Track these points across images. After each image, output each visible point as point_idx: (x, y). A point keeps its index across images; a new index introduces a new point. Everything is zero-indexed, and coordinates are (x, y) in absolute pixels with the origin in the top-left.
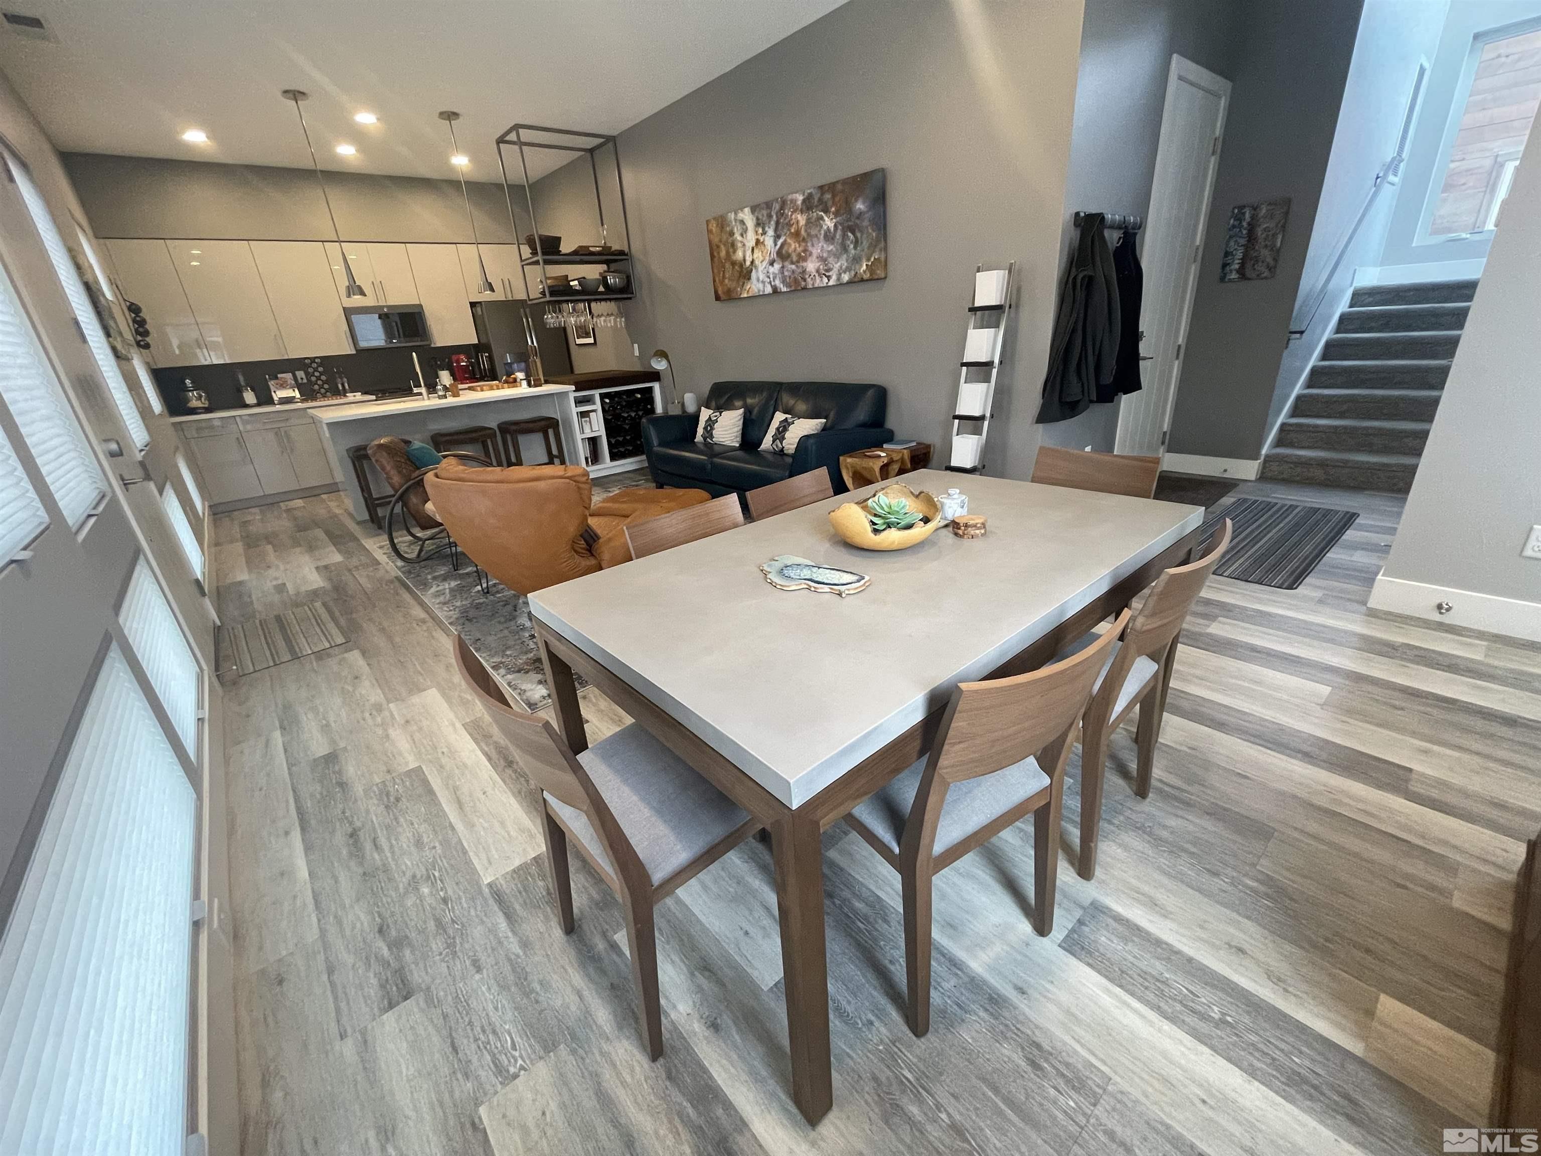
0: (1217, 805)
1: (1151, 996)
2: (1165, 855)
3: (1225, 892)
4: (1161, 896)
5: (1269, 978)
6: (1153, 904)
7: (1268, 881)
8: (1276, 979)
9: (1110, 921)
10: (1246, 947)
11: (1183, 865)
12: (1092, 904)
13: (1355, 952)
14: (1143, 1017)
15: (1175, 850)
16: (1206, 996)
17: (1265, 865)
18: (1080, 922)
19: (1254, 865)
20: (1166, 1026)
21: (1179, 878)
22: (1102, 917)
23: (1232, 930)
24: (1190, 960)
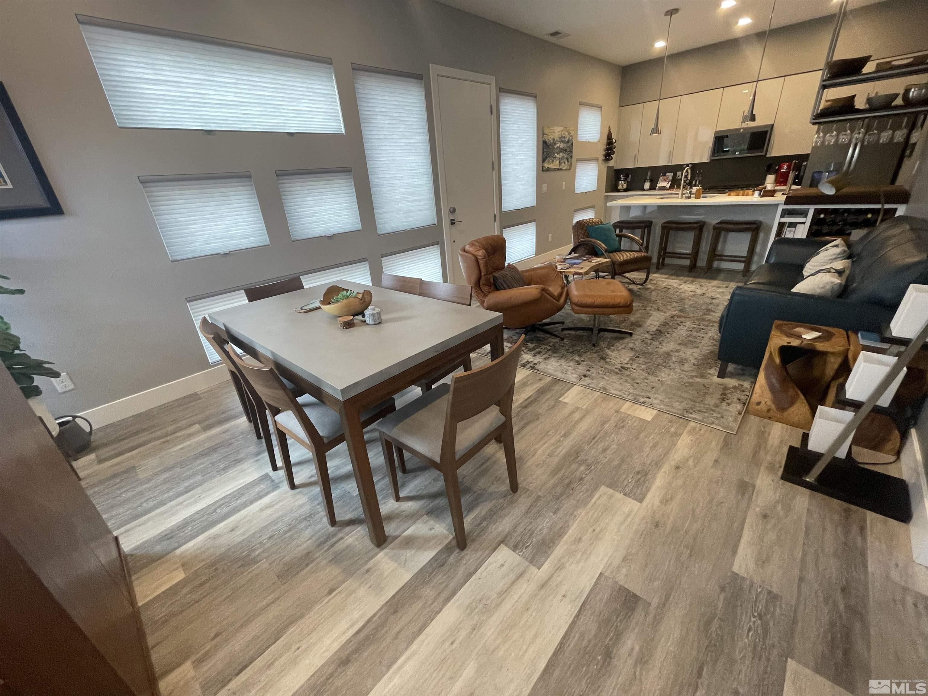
0: (312, 562)
1: (235, 494)
2: (290, 521)
3: (259, 537)
4: (269, 511)
5: (217, 535)
6: (268, 507)
7: (255, 561)
8: (216, 537)
9: (269, 490)
10: (233, 532)
11: (281, 526)
12: (279, 487)
13: (204, 578)
14: (230, 489)
15: (291, 527)
16: (225, 510)
17: (264, 564)
18: (273, 481)
19: (267, 558)
20: (224, 495)
21: (275, 522)
22: (271, 488)
23: (242, 531)
24: (239, 511)
